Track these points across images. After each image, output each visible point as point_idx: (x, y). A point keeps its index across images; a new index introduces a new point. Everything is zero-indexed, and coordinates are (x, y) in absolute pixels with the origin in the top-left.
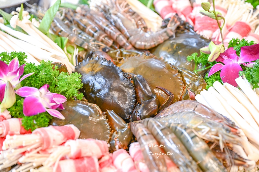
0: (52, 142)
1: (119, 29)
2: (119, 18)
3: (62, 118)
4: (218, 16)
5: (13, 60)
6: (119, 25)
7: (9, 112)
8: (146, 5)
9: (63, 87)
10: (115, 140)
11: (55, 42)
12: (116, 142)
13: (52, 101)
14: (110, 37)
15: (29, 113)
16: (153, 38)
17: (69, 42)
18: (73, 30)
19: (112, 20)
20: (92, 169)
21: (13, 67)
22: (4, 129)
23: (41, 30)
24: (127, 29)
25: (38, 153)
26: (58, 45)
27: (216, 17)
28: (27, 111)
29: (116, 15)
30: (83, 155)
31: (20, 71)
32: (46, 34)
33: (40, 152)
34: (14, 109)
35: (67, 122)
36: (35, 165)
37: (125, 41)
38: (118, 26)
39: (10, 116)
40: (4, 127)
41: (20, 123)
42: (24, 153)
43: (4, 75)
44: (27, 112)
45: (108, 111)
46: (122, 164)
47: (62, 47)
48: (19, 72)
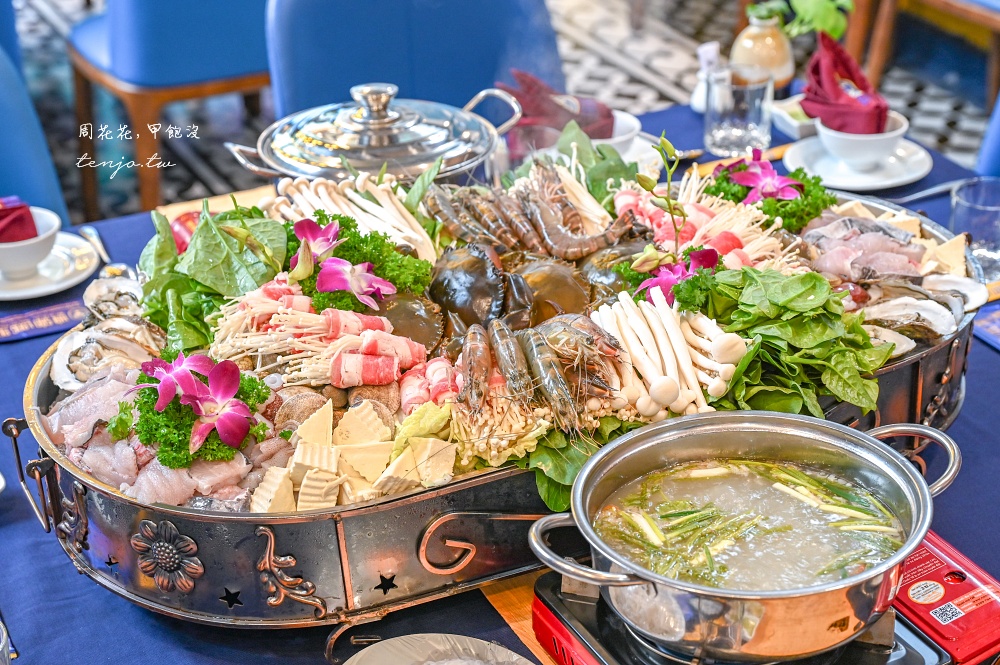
0: (342, 326)
1: (535, 226)
2: (539, 207)
3: (376, 308)
4: (675, 209)
6: (537, 220)
7: (301, 286)
8: (599, 201)
9: (393, 270)
11: (424, 227)
13: (371, 286)
14: (515, 233)
15: (325, 288)
16: (581, 244)
17: (445, 229)
18: (461, 215)
19: (528, 212)
20: (387, 370)
23: (407, 206)
24: (545, 224)
25: (320, 340)
26: (427, 232)
27: (670, 208)
29: (535, 202)
30: (380, 351)
32: (413, 213)
33: (323, 340)
34: (307, 281)
35: (380, 313)
37: (535, 241)
38: (534, 221)
39: (300, 292)
40: (285, 302)
41: (311, 302)
42: (299, 336)
45: (450, 313)
47: (433, 237)
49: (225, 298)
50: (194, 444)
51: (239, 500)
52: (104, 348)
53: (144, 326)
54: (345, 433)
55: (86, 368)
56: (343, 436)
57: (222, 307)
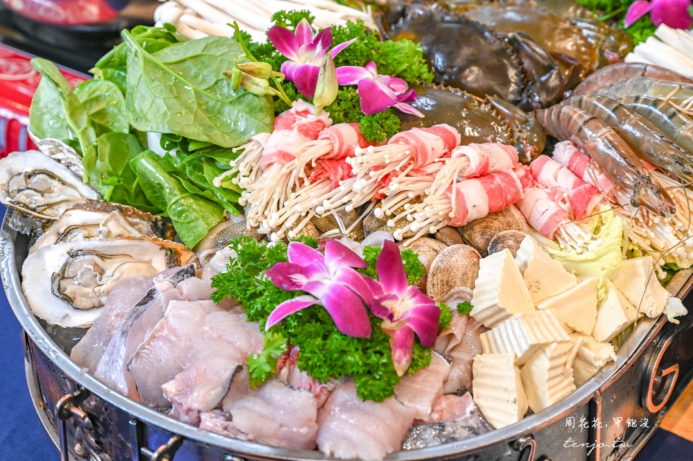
0: (430, 152)
3: (420, 115)
5: (298, 25)
7: (329, 114)
10: (522, 143)
12: (525, 146)
15: (372, 108)
20: (513, 190)
21: (302, 37)
22: (335, 142)
25: (407, 175)
28: (367, 105)
30: (491, 169)
31: (322, 41)
33: (412, 173)
34: (335, 107)
35: (428, 122)
36: (411, 195)
39: (331, 121)
40: (334, 139)
41: (356, 130)
43: (292, 52)
44: (369, 108)
45: (489, 97)
46: (556, 179)
48: (320, 42)
49: (234, 150)
50: (399, 362)
51: (472, 413)
52: (103, 257)
53: (116, 212)
54: (534, 284)
55: (89, 290)
56: (534, 289)
57: (232, 163)
